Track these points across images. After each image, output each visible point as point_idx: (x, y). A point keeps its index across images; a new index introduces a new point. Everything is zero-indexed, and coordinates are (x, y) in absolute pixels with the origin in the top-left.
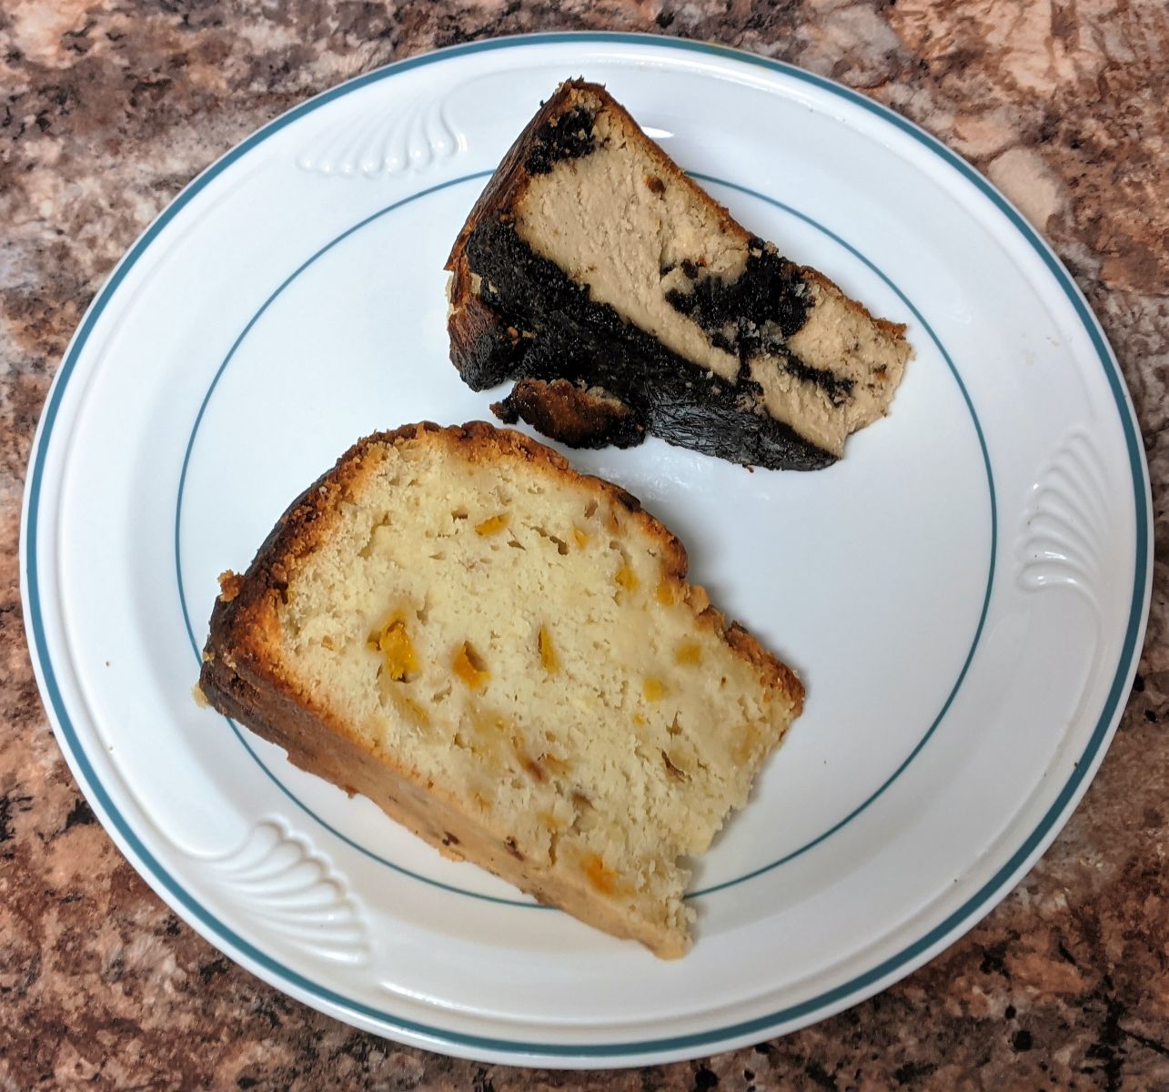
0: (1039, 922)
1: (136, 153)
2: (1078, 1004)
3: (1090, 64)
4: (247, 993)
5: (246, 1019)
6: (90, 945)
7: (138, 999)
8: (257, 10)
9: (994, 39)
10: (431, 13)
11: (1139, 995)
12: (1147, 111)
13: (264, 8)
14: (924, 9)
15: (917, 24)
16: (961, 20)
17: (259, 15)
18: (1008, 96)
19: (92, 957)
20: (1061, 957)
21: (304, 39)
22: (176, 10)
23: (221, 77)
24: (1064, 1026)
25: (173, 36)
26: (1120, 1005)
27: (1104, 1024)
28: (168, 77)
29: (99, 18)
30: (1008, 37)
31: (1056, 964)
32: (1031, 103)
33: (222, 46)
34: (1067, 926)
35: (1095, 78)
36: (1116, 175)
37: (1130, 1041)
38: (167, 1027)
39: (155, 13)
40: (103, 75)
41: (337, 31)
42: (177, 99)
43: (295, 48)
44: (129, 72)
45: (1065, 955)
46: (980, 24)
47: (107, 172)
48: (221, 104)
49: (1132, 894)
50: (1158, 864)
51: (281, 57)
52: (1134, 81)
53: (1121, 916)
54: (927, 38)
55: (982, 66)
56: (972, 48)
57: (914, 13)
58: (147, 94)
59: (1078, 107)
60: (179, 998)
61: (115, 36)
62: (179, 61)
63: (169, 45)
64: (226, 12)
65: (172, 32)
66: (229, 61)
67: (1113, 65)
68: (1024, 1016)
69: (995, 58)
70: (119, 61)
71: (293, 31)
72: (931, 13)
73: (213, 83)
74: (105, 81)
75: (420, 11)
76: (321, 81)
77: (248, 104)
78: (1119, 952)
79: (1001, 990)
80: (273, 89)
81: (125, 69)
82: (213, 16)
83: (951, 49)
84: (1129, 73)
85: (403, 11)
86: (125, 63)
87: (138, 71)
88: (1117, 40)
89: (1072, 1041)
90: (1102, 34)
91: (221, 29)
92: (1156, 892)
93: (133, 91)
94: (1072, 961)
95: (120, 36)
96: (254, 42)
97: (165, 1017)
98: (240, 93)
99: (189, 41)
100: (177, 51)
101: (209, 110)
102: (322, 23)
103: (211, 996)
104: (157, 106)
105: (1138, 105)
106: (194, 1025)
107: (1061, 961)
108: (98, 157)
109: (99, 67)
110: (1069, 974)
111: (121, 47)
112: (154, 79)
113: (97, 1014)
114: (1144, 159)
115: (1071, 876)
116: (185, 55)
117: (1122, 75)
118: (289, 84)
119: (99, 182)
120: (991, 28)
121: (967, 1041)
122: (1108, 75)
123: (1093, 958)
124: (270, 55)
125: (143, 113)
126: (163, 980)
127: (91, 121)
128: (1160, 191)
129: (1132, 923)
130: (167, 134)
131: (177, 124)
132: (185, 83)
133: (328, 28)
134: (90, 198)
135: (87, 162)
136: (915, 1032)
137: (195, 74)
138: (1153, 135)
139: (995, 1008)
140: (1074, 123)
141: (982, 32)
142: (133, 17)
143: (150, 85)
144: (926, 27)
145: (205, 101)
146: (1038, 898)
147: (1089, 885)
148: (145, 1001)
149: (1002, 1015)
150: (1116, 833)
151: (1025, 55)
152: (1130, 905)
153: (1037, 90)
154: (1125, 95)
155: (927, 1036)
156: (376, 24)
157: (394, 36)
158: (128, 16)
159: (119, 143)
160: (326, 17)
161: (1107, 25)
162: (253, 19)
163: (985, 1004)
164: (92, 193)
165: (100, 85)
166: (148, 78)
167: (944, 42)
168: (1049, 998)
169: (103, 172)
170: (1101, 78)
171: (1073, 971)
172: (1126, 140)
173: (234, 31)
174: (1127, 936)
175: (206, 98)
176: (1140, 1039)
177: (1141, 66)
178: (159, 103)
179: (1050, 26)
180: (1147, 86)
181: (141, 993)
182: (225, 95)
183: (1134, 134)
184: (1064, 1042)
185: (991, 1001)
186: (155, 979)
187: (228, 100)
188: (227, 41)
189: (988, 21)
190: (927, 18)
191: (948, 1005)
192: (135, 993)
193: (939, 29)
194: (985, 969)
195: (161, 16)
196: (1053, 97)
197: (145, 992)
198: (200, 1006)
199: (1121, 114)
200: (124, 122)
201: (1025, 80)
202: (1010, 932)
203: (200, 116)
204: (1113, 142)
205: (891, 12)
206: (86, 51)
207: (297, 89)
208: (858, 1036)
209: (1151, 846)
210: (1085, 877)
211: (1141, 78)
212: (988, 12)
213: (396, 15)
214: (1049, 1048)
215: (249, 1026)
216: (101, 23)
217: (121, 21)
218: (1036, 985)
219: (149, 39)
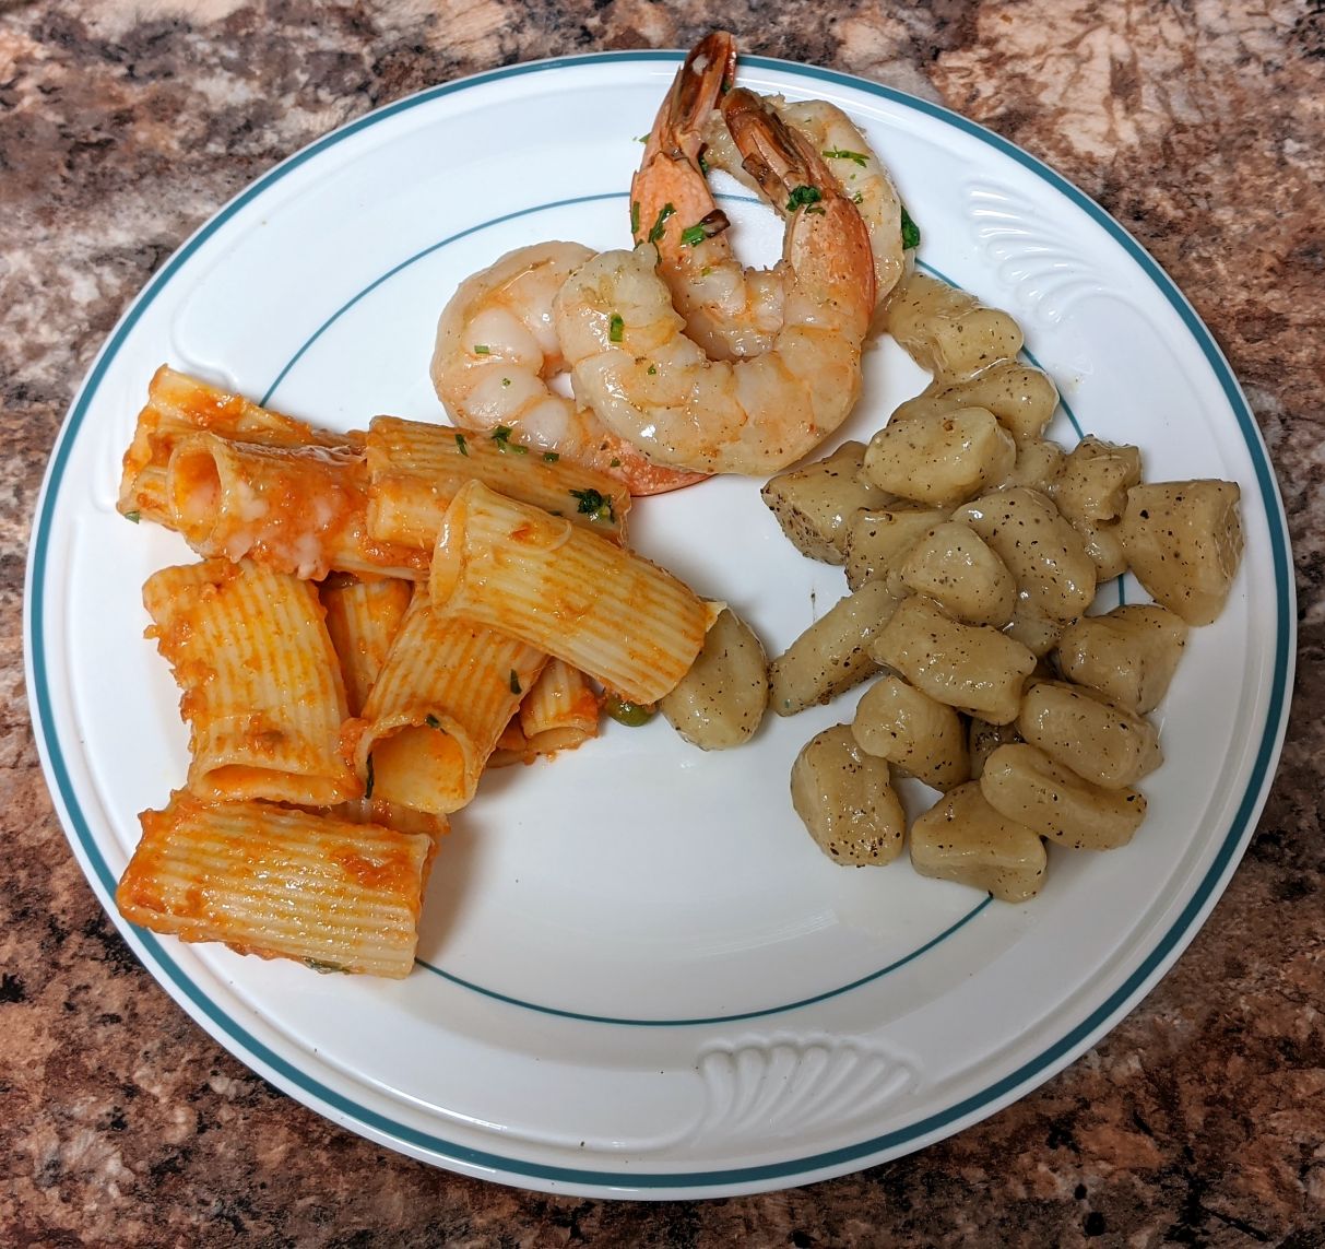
0: (1110, 1087)
1: (74, 224)
2: (1156, 1180)
3: (1153, 127)
4: (206, 1196)
5: (205, 1226)
6: (21, 1144)
7: (78, 1206)
8: (214, 60)
9: (1048, 98)
10: (416, 65)
11: (1223, 1168)
12: (1217, 179)
13: (222, 58)
14: (970, 65)
15: (962, 81)
16: (1011, 77)
17: (216, 65)
18: (1063, 162)
19: (22, 1158)
20: (1136, 1128)
21: (268, 93)
22: (119, 60)
23: (172, 137)
24: (1141, 1206)
25: (117, 89)
26: (1202, 1180)
27: (1184, 1203)
28: (111, 137)
29: (29, 68)
30: (1063, 96)
31: (1131, 1136)
32: (1089, 170)
33: (173, 101)
34: (1142, 1092)
35: (1159, 143)
36: (1184, 249)
37: (1214, 1220)
38: (112, 1237)
39: (96, 63)
40: (34, 133)
41: (306, 85)
42: (122, 161)
43: (258, 103)
44: (63, 130)
45: (1139, 1125)
46: (1032, 82)
47: (38, 244)
48: (172, 167)
49: (1213, 1054)
50: (1241, 1020)
51: (242, 114)
52: (1202, 145)
53: (1202, 1080)
54: (974, 98)
55: (1034, 129)
56: (1023, 109)
57: (959, 69)
58: (86, 156)
59: (1141, 174)
60: (125, 1203)
61: (48, 89)
62: (123, 118)
63: (112, 99)
64: (178, 62)
65: (114, 84)
66: (182, 118)
67: (1180, 128)
68: (1095, 1196)
69: (1049, 120)
70: (53, 117)
71: (256, 84)
72: (978, 69)
73: (163, 143)
74: (36, 141)
75: (402, 63)
76: (288, 142)
77: (205, 168)
78: (1200, 1120)
79: (1070, 1167)
80: (232, 151)
81: (61, 126)
82: (162, 66)
83: (1001, 110)
84: (1198, 137)
85: (383, 63)
86: (60, 120)
87: (74, 129)
88: (1182, 100)
89: (1148, 1224)
90: (1166, 93)
91: (172, 81)
92: (1240, 1052)
93: (70, 152)
94: (1148, 1132)
95: (54, 89)
96: (210, 97)
97: (109, 1226)
98: (195, 154)
99: (135, 95)
100: (121, 107)
101: (158, 174)
102: (289, 76)
103: (165, 1200)
104: (98, 170)
105: (1208, 172)
106: (144, 1233)
107: (1136, 1132)
108: (28, 228)
109: (29, 125)
110: (1144, 1147)
111: (56, 101)
112: (94, 138)
113: (28, 1225)
114: (1214, 231)
115: (1146, 1035)
116: (130, 111)
117: (1188, 138)
118: (252, 145)
119: (29, 256)
120: (1044, 86)
121: (1033, 1226)
122: (1174, 138)
123: (1172, 1128)
124: (230, 111)
125: (81, 177)
126: (107, 1182)
127: (20, 186)
128: (1231, 268)
129: (1214, 1087)
130: (110, 199)
131: (120, 190)
132: (131, 143)
133: (296, 81)
134: (20, 274)
135: (15, 234)
136: (974, 1217)
137: (142, 133)
138: (1223, 205)
139: (1063, 1187)
140: (1137, 193)
141: (1034, 90)
142: (68, 66)
143: (89, 145)
144: (972, 85)
145: (153, 164)
146: (1108, 1061)
147: (1166, 1045)
148: (86, 1208)
149: (1071, 1195)
150: (1195, 985)
151: (1081, 116)
152: (1212, 1067)
153: (1096, 155)
154: (1192, 161)
155: (988, 1222)
156: (352, 77)
157: (373, 91)
158: (63, 66)
159: (53, 212)
160: (296, 67)
161: (1172, 83)
162: (210, 71)
163: (1052, 1183)
164: (21, 269)
165: (30, 145)
166: (86, 137)
167: (991, 102)
168: (1123, 1175)
169: (34, 245)
170: (1167, 143)
171: (1149, 1143)
172: (1194, 211)
173: (188, 83)
174: (1209, 1101)
175: (154, 160)
176: (1226, 1218)
177: (1210, 128)
178: (101, 165)
179: (1109, 84)
180: (1216, 150)
181: (81, 1198)
182: (177, 157)
183: (1202, 204)
184: (1141, 1223)
185: (1059, 1180)
186: (97, 1182)
187: (181, 162)
188: (179, 95)
189: (1041, 78)
190: (973, 76)
191: (1011, 1186)
192: (75, 1199)
193: (987, 88)
194: (1052, 1144)
195: (102, 66)
196: (1113, 163)
197: (87, 1197)
198: (151, 1212)
199: (1188, 182)
200: (59, 188)
201: (1083, 144)
202: (1079, 1101)
203: (147, 181)
204: (1180, 214)
205: (933, 68)
206: (14, 106)
207: (260, 150)
208: (910, 1224)
209: (1234, 999)
210: (1161, 1036)
211: (1210, 142)
212: (1040, 68)
213: (375, 67)
214: (1124, 1232)
215: (209, 1234)
216: (32, 74)
217: (55, 72)
218: (1108, 1160)
219: (89, 92)
